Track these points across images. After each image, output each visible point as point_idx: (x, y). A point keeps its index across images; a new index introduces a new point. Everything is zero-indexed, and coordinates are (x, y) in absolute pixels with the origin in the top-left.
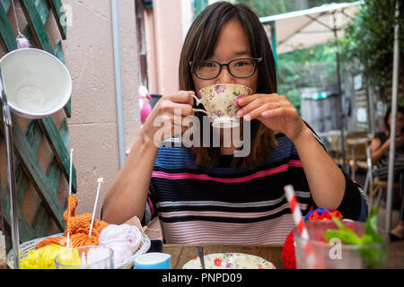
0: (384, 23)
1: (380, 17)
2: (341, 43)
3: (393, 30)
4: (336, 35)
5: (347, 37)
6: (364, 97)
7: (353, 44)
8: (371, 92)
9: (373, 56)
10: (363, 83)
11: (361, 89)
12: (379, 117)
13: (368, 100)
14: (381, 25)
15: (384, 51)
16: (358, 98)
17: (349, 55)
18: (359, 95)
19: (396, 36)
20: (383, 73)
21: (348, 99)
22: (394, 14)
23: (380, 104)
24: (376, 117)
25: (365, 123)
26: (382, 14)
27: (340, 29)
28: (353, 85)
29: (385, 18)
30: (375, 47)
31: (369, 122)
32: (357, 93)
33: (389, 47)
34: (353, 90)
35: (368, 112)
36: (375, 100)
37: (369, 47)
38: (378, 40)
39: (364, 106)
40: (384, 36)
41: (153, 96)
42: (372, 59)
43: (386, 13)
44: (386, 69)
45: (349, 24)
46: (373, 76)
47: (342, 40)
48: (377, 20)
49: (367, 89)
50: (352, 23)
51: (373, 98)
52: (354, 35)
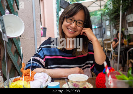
0: (117, 4)
1: (116, 2)
2: (103, 11)
3: (120, 7)
4: (101, 8)
5: (105, 9)
6: (109, 28)
7: (107, 11)
8: (111, 26)
9: (113, 15)
10: (109, 23)
11: (109, 25)
12: (114, 34)
13: (110, 29)
14: (116, 5)
15: (117, 13)
16: (107, 28)
17: (105, 14)
18: (108, 27)
19: (121, 9)
20: (116, 20)
21: (104, 28)
22: (120, 1)
23: (114, 30)
24: (113, 34)
25: (110, 36)
26: (116, 1)
27: (102, 6)
28: (106, 24)
29: (117, 3)
30: (114, 12)
31: (111, 36)
32: (107, 26)
33: (119, 12)
34: (106, 25)
35: (111, 32)
36: (113, 29)
37: (112, 12)
38: (115, 10)
39: (109, 31)
40: (117, 9)
41: (43, 28)
42: (113, 16)
43: (118, 1)
44: (117, 19)
45: (105, 4)
46: (112, 21)
47: (103, 9)
48: (115, 3)
49: (110, 25)
50: (106, 4)
51: (112, 28)
52: (107, 8)
